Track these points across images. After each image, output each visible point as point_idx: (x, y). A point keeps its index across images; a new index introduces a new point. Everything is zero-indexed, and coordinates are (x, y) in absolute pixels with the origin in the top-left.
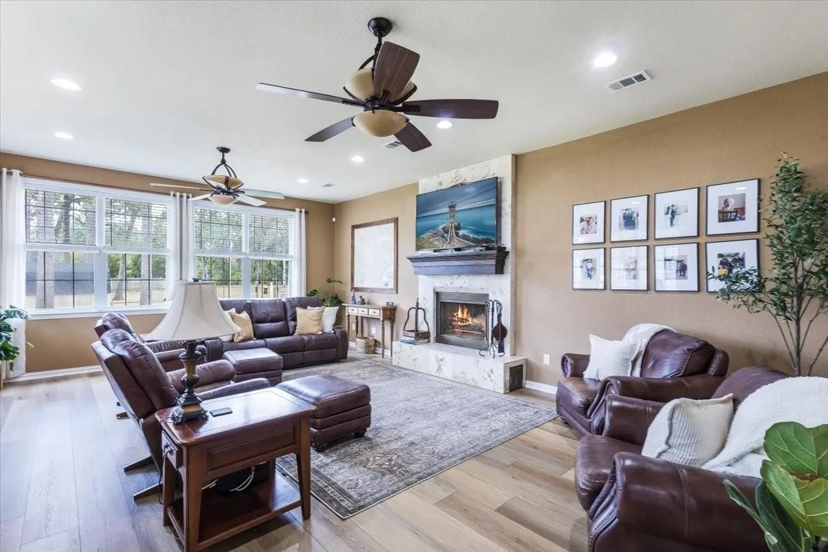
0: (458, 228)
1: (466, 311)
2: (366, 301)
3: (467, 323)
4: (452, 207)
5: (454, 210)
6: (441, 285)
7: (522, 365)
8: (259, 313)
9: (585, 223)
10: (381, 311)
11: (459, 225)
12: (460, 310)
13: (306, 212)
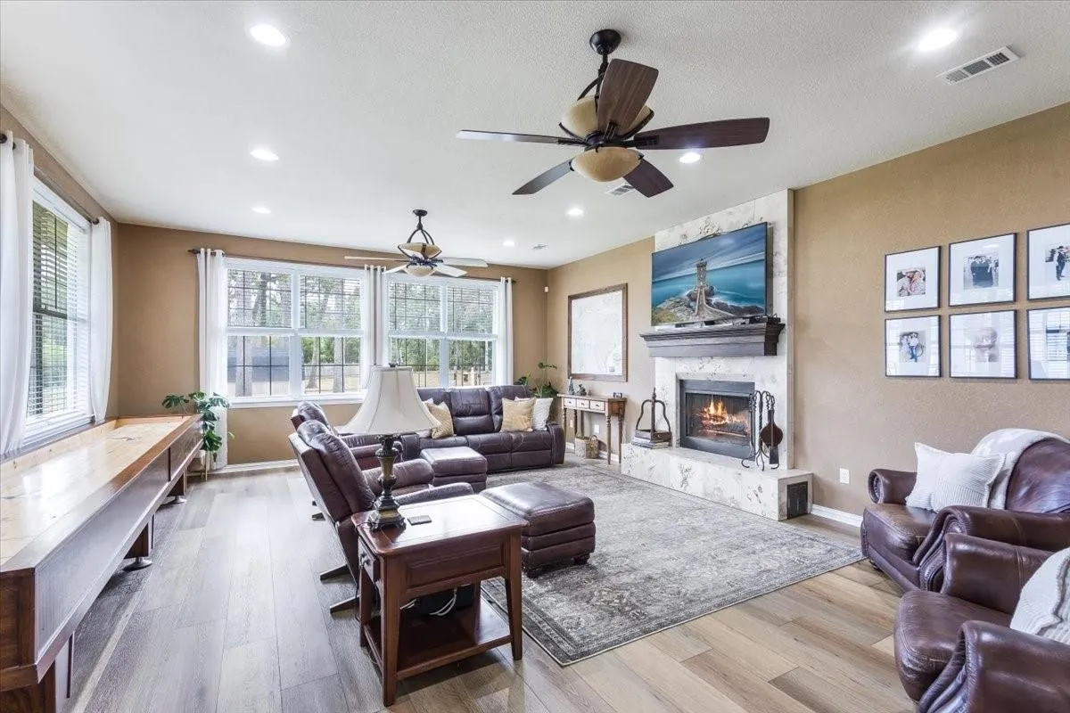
0: (710, 293)
1: (720, 405)
2: (587, 391)
3: (723, 422)
4: (702, 266)
5: (704, 270)
6: (685, 371)
7: (806, 483)
8: (460, 404)
9: (905, 281)
10: (607, 404)
11: (712, 289)
12: (712, 404)
13: (513, 282)
